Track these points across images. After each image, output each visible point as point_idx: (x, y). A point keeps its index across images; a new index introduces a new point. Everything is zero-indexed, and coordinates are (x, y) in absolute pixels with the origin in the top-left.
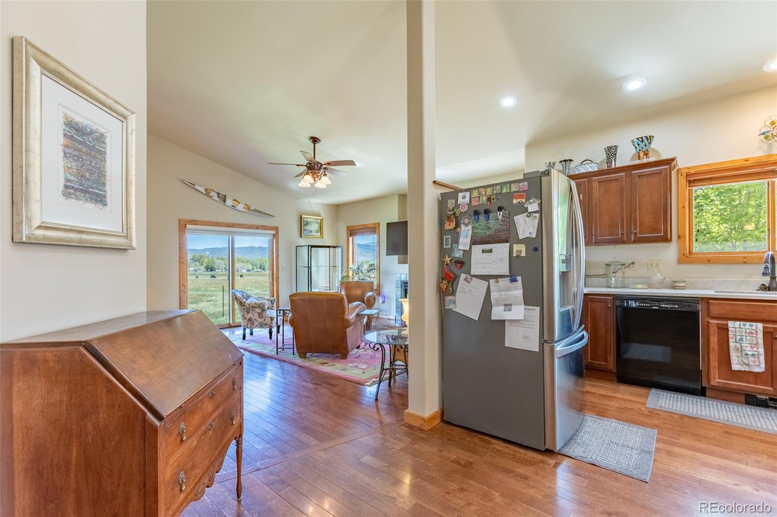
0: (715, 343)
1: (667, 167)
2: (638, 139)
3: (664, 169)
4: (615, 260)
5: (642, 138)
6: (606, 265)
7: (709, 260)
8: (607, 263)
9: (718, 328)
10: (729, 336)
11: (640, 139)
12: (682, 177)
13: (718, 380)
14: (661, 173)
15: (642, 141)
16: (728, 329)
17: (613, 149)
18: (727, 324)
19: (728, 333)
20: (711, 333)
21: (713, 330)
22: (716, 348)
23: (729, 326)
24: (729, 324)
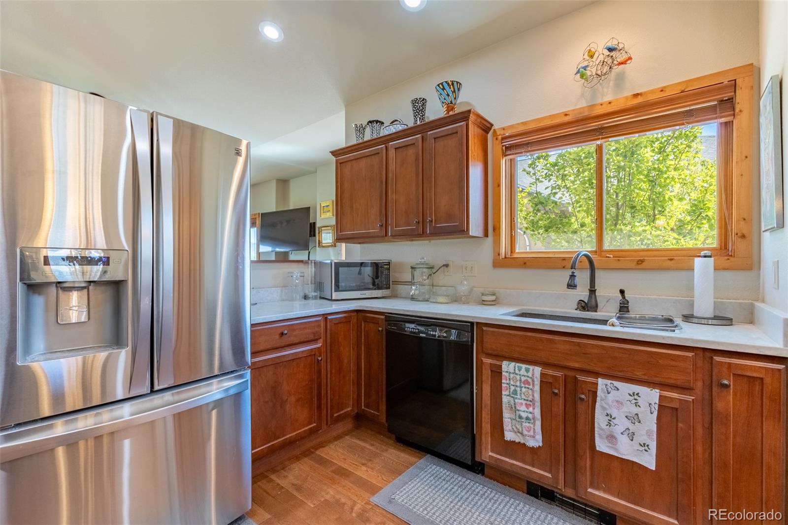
0: (487, 394)
1: (462, 123)
2: (438, 85)
3: (460, 126)
4: (423, 260)
5: (442, 84)
6: (412, 268)
7: (525, 263)
8: (413, 265)
9: (491, 371)
10: (503, 385)
11: (440, 85)
12: (498, 142)
13: (490, 454)
14: (457, 133)
15: (444, 89)
16: (502, 373)
17: (418, 103)
18: (501, 366)
19: (501, 380)
20: (484, 378)
21: (487, 373)
22: (489, 402)
23: (503, 370)
24: (503, 366)
